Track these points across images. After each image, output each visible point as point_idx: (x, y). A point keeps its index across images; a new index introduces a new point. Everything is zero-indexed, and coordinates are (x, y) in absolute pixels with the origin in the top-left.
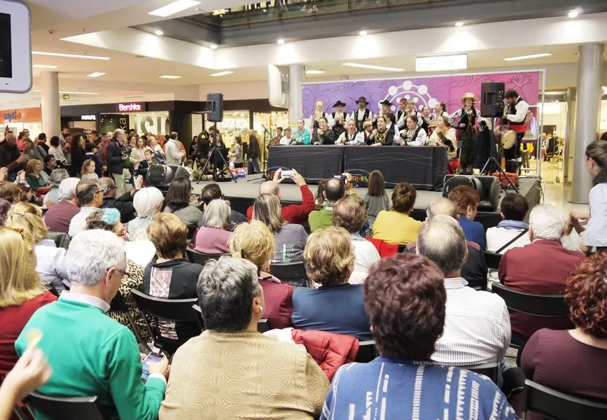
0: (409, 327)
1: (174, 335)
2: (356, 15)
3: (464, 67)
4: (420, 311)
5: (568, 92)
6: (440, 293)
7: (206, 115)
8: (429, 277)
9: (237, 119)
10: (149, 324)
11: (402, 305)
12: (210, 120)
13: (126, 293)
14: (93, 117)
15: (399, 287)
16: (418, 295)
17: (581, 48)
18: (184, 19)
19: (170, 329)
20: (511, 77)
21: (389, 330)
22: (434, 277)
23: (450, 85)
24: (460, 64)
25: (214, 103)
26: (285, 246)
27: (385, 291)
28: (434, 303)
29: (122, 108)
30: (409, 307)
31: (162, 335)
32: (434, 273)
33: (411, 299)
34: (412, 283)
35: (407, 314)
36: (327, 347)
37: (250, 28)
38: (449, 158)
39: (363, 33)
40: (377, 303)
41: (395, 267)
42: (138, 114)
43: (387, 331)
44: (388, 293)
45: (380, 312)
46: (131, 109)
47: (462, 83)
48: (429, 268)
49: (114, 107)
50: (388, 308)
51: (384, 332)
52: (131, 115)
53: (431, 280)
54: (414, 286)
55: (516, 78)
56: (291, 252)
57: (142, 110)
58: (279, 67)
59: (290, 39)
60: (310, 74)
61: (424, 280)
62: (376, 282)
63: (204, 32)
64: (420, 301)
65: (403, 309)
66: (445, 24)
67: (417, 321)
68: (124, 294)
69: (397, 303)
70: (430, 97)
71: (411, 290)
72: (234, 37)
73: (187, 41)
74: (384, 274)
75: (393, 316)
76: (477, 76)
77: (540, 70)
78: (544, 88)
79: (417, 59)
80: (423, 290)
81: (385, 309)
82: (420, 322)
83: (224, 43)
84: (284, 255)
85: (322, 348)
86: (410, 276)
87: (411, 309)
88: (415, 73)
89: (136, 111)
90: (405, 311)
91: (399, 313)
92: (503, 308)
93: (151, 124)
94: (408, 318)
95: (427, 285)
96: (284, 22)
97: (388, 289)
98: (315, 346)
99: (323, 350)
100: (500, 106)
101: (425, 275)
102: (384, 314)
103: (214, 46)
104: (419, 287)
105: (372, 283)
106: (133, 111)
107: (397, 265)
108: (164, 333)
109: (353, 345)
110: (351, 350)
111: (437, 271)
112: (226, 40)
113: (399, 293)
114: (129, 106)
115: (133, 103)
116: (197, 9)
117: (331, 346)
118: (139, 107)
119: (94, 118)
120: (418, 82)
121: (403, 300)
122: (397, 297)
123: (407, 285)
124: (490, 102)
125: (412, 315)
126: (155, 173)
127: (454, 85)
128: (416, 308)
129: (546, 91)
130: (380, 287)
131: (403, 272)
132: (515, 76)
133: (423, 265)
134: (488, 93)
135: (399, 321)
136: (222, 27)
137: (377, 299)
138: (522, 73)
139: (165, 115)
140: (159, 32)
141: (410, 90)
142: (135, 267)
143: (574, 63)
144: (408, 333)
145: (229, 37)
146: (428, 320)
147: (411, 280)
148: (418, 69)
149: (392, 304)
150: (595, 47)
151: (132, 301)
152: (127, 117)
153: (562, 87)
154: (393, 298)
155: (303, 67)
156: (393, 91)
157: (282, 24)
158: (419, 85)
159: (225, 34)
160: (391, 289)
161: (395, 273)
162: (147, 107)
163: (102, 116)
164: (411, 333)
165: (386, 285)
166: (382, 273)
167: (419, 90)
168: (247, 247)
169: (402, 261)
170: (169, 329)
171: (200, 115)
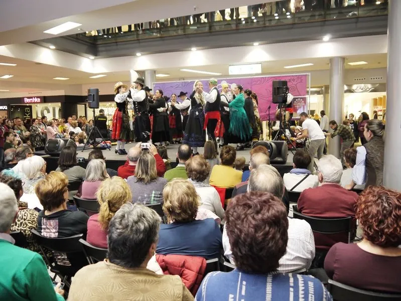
0: (261, 249)
1: (68, 263)
2: (188, 37)
3: (260, 71)
4: (270, 236)
5: (323, 89)
6: (284, 222)
7: (87, 104)
8: (276, 209)
9: (109, 108)
10: (46, 255)
11: (256, 231)
12: (90, 108)
13: (28, 234)
14: (5, 107)
15: (253, 218)
16: (268, 224)
17: (331, 60)
18: (68, 37)
19: (64, 259)
20: (290, 78)
21: (245, 251)
22: (280, 210)
23: (251, 83)
24: (257, 70)
25: (94, 95)
26: (154, 192)
27: (243, 221)
28: (280, 229)
29: (27, 100)
30: (262, 233)
31: (58, 263)
32: (279, 206)
33: (263, 227)
34: (263, 215)
35: (260, 239)
36: (183, 266)
37: (117, 45)
39: (194, 49)
40: (236, 230)
41: (249, 202)
42: (38, 105)
43: (244, 252)
44: (245, 222)
45: (239, 237)
46: (33, 101)
47: (259, 82)
48: (275, 203)
49: (21, 100)
50: (245, 234)
51: (241, 253)
52: (33, 105)
53: (278, 212)
54: (265, 217)
55: (293, 79)
56: (157, 197)
57: (41, 102)
58: (138, 72)
59: (145, 53)
60: (158, 77)
61: (272, 212)
62: (235, 214)
63: (85, 47)
64: (270, 229)
65: (257, 235)
66: (246, 43)
67: (268, 244)
68: (26, 235)
69: (252, 230)
71: (263, 220)
72: (106, 51)
73: (74, 54)
74: (241, 208)
75: (249, 240)
76: (268, 77)
77: (307, 74)
78: (310, 86)
79: (230, 67)
80: (273, 220)
81: (243, 235)
82: (270, 245)
83: (99, 55)
84: (153, 198)
85: (179, 267)
86: (261, 209)
87: (263, 235)
88: (229, 76)
89: (37, 103)
90: (259, 236)
91: (254, 238)
92: (310, 230)
93: (49, 112)
94: (261, 242)
95: (275, 216)
96: (141, 41)
97: (245, 220)
98: (174, 265)
99: (180, 268)
100: (285, 96)
101: (273, 208)
102: (242, 238)
103: (92, 57)
104: (268, 217)
105: (232, 215)
106: (34, 103)
107: (250, 201)
108: (59, 262)
109: (202, 263)
110: (201, 267)
111: (282, 205)
112: (101, 53)
113: (254, 222)
114: (31, 99)
115: (34, 97)
116: (79, 30)
117: (186, 265)
118: (39, 99)
119: (6, 109)
120: (231, 82)
121: (257, 228)
122: (252, 226)
123: (260, 216)
124: (278, 93)
125: (264, 239)
126: (52, 145)
127: (254, 83)
128: (267, 233)
129: (311, 88)
130: (239, 218)
131: (256, 206)
132: (292, 77)
133: (270, 200)
134: (277, 88)
135: (254, 244)
136: (98, 44)
137: (236, 227)
138: (296, 76)
139: (58, 106)
140: (53, 47)
142: (34, 215)
143: (328, 70)
144: (261, 254)
145: (102, 51)
146: (276, 243)
147: (262, 212)
148: (230, 73)
149: (248, 231)
150: (340, 60)
151: (32, 240)
152: (31, 107)
153: (319, 86)
154: (249, 227)
155: (154, 72)
157: (139, 43)
159: (100, 49)
160: (247, 219)
161: (250, 207)
162: (45, 100)
163: (12, 107)
164: (263, 253)
165: (243, 216)
166: (239, 207)
168: (113, 199)
169: (254, 197)
170: (62, 259)
171: (84, 105)
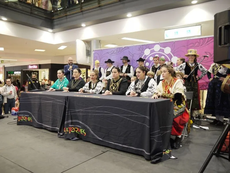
2: (123, 3)
23: (188, 46)
37: (67, 18)
38: (176, 113)
47: (197, 44)
49: (27, 67)
70: (173, 56)
76: (208, 38)
89: (35, 69)
103: (50, 30)
112: (56, 27)
114: (32, 66)
115: (34, 65)
118: (37, 66)
120: (164, 45)
127: (190, 46)
141: (159, 51)
156: (147, 52)
157: (83, 14)
158: (165, 47)
159: (55, 23)
162: (40, 67)
167: (165, 51)
